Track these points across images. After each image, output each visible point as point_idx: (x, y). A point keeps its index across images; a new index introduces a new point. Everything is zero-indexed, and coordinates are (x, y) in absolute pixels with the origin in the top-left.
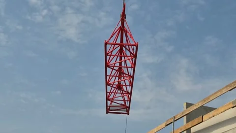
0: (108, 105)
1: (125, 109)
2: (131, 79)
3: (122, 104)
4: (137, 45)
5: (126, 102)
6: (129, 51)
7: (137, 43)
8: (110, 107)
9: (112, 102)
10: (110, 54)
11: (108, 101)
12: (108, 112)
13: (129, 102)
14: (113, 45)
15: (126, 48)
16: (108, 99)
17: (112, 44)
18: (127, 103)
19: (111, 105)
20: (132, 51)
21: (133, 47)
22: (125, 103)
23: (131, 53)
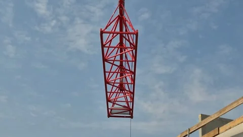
0: (109, 108)
1: (128, 112)
2: (133, 75)
3: (124, 106)
4: (137, 33)
5: (129, 103)
6: (129, 41)
7: (137, 30)
8: (111, 110)
9: (114, 104)
10: (108, 45)
11: (109, 103)
12: (109, 116)
13: (131, 103)
14: (112, 35)
15: (126, 39)
16: (108, 100)
17: (110, 33)
18: (131, 105)
19: (113, 108)
20: (131, 41)
21: (132, 35)
22: (128, 105)
23: (131, 43)
